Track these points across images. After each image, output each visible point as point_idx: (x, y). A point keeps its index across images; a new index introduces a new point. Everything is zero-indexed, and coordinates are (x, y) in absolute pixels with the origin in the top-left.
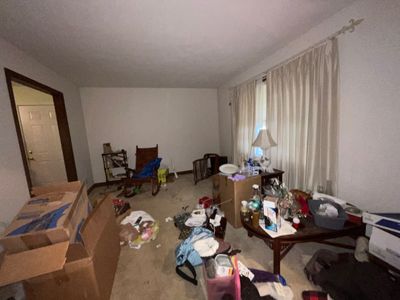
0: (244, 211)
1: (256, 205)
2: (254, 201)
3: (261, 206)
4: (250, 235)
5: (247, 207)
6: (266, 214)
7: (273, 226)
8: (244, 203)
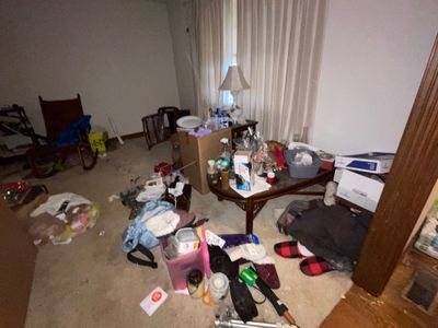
0: (212, 172)
1: (225, 164)
2: (223, 159)
3: (231, 164)
4: (220, 199)
5: (215, 167)
6: (237, 172)
7: (246, 184)
8: (211, 163)
